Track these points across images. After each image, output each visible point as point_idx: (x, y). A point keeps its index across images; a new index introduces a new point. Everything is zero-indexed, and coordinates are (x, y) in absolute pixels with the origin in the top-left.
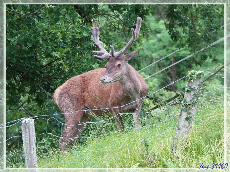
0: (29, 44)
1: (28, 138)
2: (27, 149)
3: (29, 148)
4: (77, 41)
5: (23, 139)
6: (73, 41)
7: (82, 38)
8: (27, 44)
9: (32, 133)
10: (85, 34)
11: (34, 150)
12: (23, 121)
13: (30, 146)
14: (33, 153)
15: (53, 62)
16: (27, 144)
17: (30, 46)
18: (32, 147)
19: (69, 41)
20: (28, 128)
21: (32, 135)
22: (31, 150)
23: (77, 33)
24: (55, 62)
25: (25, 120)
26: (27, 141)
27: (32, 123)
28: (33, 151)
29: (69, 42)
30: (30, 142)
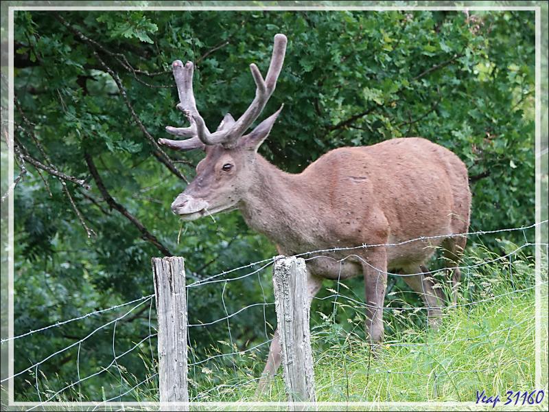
0: (306, 62)
1: (291, 308)
2: (288, 336)
3: (292, 333)
4: (423, 64)
5: (278, 310)
6: (413, 62)
7: (437, 57)
8: (302, 62)
9: (301, 297)
10: (445, 48)
11: (305, 339)
12: (278, 265)
13: (296, 328)
14: (302, 347)
15: (361, 116)
16: (287, 324)
17: (308, 69)
18: (300, 331)
19: (403, 62)
20: (291, 281)
21: (301, 300)
22: (297, 339)
23: (423, 44)
24: (365, 117)
25: (282, 261)
26: (287, 317)
27: (300, 270)
28: (303, 343)
29: (403, 66)
30: (296, 318)
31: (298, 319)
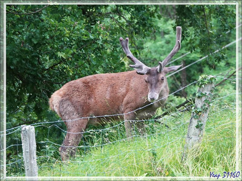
1: (28, 146)
2: (27, 158)
3: (29, 157)
4: (82, 44)
5: (23, 148)
6: (78, 43)
7: (88, 41)
9: (32, 142)
10: (92, 37)
11: (34, 159)
12: (23, 129)
13: (30, 155)
14: (33, 163)
15: (57, 65)
16: (27, 153)
18: (32, 156)
19: (74, 43)
20: (28, 135)
21: (32, 143)
22: (31, 159)
23: (82, 35)
24: (59, 65)
25: (25, 127)
26: (27, 150)
27: (32, 131)
28: (33, 161)
29: (74, 44)
30: (30, 151)
31: (31, 151)
